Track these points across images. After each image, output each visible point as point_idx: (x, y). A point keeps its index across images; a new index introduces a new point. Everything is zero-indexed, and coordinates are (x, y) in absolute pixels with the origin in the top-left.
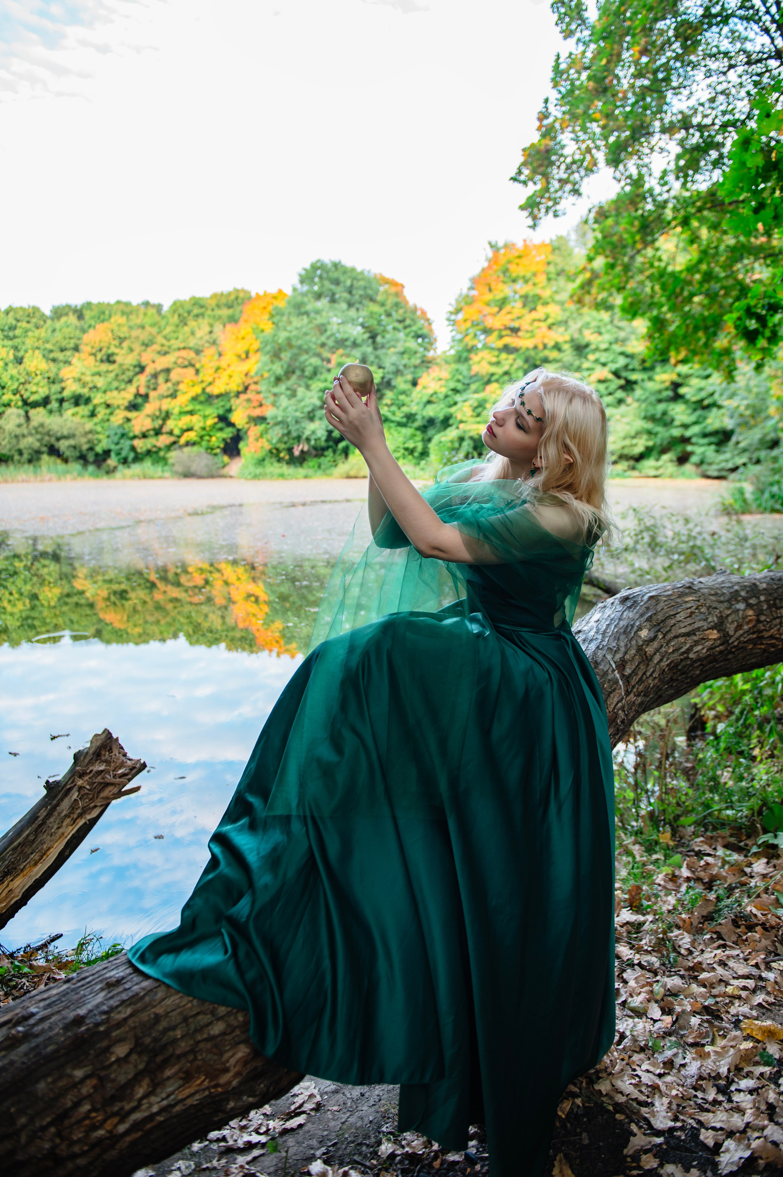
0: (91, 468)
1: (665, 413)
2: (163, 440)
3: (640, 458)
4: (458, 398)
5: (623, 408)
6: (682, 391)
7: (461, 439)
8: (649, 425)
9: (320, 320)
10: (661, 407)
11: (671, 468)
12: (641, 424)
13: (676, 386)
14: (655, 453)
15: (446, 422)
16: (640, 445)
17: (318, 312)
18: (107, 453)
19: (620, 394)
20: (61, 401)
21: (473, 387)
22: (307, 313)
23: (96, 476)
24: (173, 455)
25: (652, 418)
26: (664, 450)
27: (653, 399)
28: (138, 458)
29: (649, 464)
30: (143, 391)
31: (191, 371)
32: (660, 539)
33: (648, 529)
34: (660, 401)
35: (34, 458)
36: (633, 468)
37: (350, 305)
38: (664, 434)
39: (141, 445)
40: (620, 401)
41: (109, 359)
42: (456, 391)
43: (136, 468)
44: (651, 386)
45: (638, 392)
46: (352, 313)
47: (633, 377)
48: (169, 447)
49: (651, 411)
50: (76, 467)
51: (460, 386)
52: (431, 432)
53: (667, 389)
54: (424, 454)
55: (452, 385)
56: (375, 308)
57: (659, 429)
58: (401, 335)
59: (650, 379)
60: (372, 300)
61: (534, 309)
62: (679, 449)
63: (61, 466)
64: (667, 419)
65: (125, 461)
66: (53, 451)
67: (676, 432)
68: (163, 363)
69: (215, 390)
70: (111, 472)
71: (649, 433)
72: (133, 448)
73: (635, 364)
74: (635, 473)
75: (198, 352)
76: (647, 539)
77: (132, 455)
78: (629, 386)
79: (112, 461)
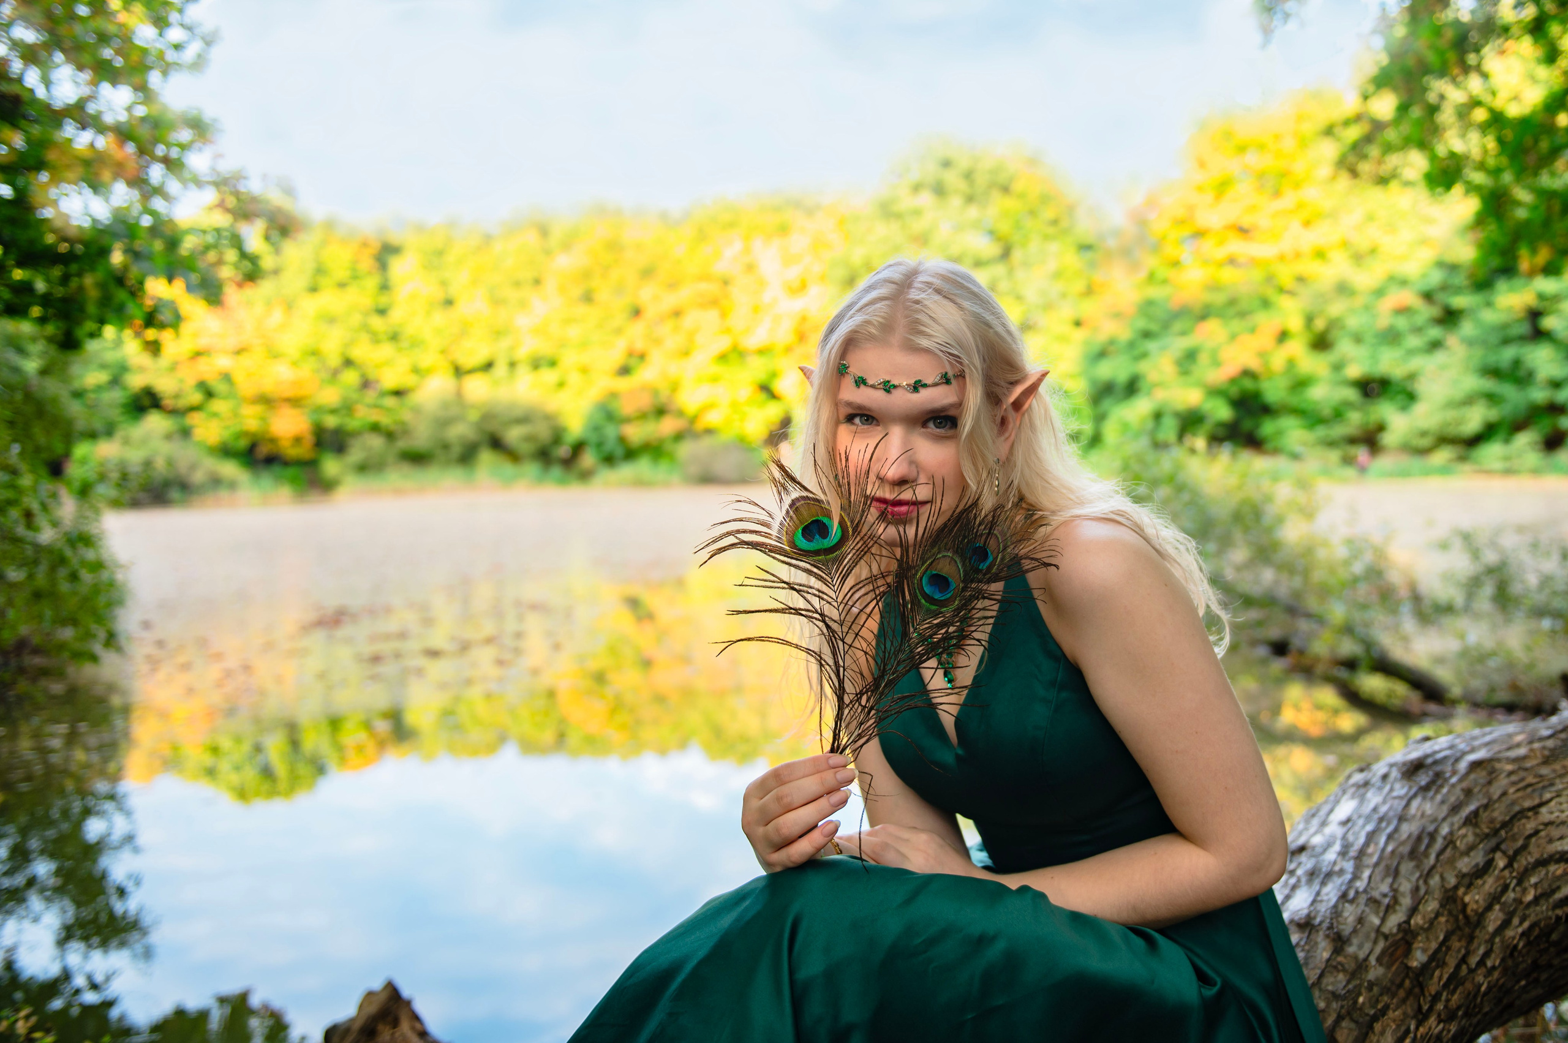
0: (556, 471)
1: (1517, 363)
2: (667, 426)
3: (1474, 441)
4: (1151, 346)
5: (1440, 357)
6: (1549, 323)
7: (1158, 416)
8: (1488, 384)
9: (918, 226)
10: (1508, 354)
11: (1533, 458)
12: (1473, 383)
13: (1534, 315)
14: (1502, 435)
15: (1132, 388)
16: (1474, 419)
17: (917, 213)
18: (578, 448)
19: (1435, 332)
20: (512, 365)
21: (1178, 326)
22: (898, 216)
23: (562, 482)
24: (685, 450)
25: (1493, 372)
26: (1517, 426)
27: (1494, 339)
28: (630, 453)
29: (1492, 452)
30: (639, 346)
31: (713, 314)
32: (1516, 589)
33: (1490, 571)
34: (1506, 341)
35: (467, 456)
36: (1462, 459)
37: (970, 199)
38: (1515, 398)
39: (636, 433)
40: (1435, 345)
41: (588, 298)
42: (1147, 335)
43: (626, 471)
44: (1489, 317)
45: (1467, 328)
46: (973, 212)
47: (1459, 301)
48: (679, 437)
49: (1492, 359)
50: (532, 469)
51: (1153, 327)
52: (1106, 404)
53: (1518, 321)
54: (1096, 440)
55: (1142, 324)
56: (1009, 203)
57: (1508, 390)
58: (1054, 247)
59: (1489, 304)
60: (1006, 190)
61: (1277, 194)
62: (1546, 425)
63: (508, 468)
64: (1522, 373)
65: (609, 460)
66: (496, 443)
67: (1539, 395)
68: (671, 300)
69: (752, 342)
70: (585, 476)
71: (1491, 398)
72: (622, 440)
73: (1460, 280)
74: (1466, 467)
75: (726, 283)
76: (1488, 589)
77: (619, 452)
78: (1450, 317)
79: (588, 459)
